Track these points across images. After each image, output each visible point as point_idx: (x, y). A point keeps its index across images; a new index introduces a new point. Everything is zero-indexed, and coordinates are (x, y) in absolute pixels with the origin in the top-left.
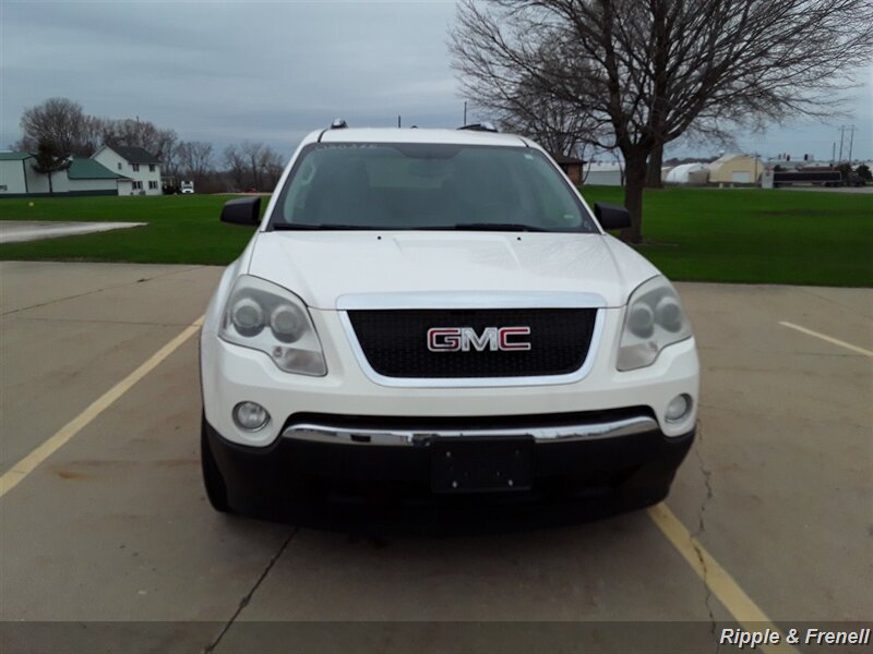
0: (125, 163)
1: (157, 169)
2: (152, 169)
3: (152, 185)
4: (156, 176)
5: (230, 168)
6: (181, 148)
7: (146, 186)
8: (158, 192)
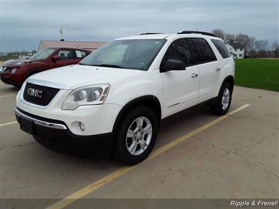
0: (232, 48)
1: (243, 50)
2: (241, 50)
3: (240, 55)
4: (242, 52)
5: (274, 49)
6: (257, 43)
7: (238, 56)
8: (242, 57)
